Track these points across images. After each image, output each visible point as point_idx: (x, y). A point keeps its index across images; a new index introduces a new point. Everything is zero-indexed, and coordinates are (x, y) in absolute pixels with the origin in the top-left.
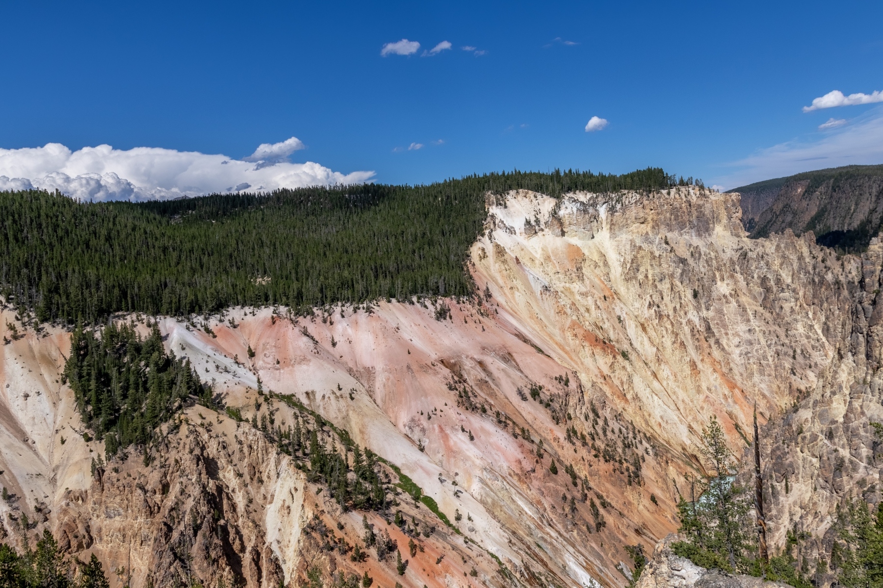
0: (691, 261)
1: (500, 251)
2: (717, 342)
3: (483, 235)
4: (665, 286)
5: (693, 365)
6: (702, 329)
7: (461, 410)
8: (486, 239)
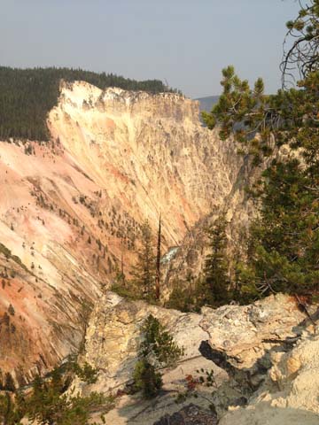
0: (171, 135)
1: (67, 117)
2: (180, 179)
3: (57, 106)
4: (157, 148)
5: (167, 190)
6: (173, 172)
7: (38, 207)
8: (58, 108)
